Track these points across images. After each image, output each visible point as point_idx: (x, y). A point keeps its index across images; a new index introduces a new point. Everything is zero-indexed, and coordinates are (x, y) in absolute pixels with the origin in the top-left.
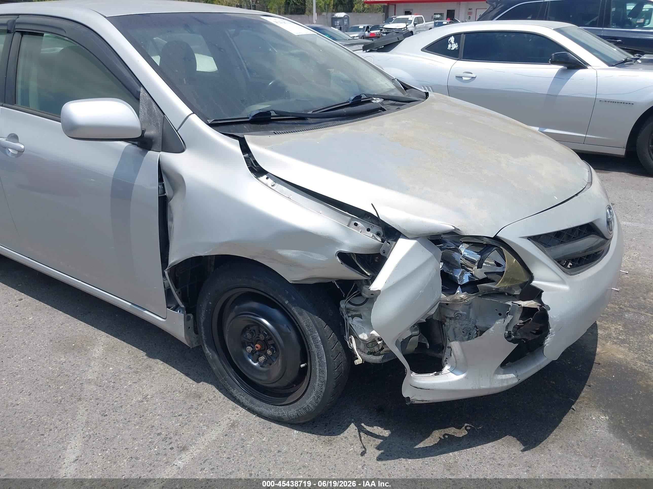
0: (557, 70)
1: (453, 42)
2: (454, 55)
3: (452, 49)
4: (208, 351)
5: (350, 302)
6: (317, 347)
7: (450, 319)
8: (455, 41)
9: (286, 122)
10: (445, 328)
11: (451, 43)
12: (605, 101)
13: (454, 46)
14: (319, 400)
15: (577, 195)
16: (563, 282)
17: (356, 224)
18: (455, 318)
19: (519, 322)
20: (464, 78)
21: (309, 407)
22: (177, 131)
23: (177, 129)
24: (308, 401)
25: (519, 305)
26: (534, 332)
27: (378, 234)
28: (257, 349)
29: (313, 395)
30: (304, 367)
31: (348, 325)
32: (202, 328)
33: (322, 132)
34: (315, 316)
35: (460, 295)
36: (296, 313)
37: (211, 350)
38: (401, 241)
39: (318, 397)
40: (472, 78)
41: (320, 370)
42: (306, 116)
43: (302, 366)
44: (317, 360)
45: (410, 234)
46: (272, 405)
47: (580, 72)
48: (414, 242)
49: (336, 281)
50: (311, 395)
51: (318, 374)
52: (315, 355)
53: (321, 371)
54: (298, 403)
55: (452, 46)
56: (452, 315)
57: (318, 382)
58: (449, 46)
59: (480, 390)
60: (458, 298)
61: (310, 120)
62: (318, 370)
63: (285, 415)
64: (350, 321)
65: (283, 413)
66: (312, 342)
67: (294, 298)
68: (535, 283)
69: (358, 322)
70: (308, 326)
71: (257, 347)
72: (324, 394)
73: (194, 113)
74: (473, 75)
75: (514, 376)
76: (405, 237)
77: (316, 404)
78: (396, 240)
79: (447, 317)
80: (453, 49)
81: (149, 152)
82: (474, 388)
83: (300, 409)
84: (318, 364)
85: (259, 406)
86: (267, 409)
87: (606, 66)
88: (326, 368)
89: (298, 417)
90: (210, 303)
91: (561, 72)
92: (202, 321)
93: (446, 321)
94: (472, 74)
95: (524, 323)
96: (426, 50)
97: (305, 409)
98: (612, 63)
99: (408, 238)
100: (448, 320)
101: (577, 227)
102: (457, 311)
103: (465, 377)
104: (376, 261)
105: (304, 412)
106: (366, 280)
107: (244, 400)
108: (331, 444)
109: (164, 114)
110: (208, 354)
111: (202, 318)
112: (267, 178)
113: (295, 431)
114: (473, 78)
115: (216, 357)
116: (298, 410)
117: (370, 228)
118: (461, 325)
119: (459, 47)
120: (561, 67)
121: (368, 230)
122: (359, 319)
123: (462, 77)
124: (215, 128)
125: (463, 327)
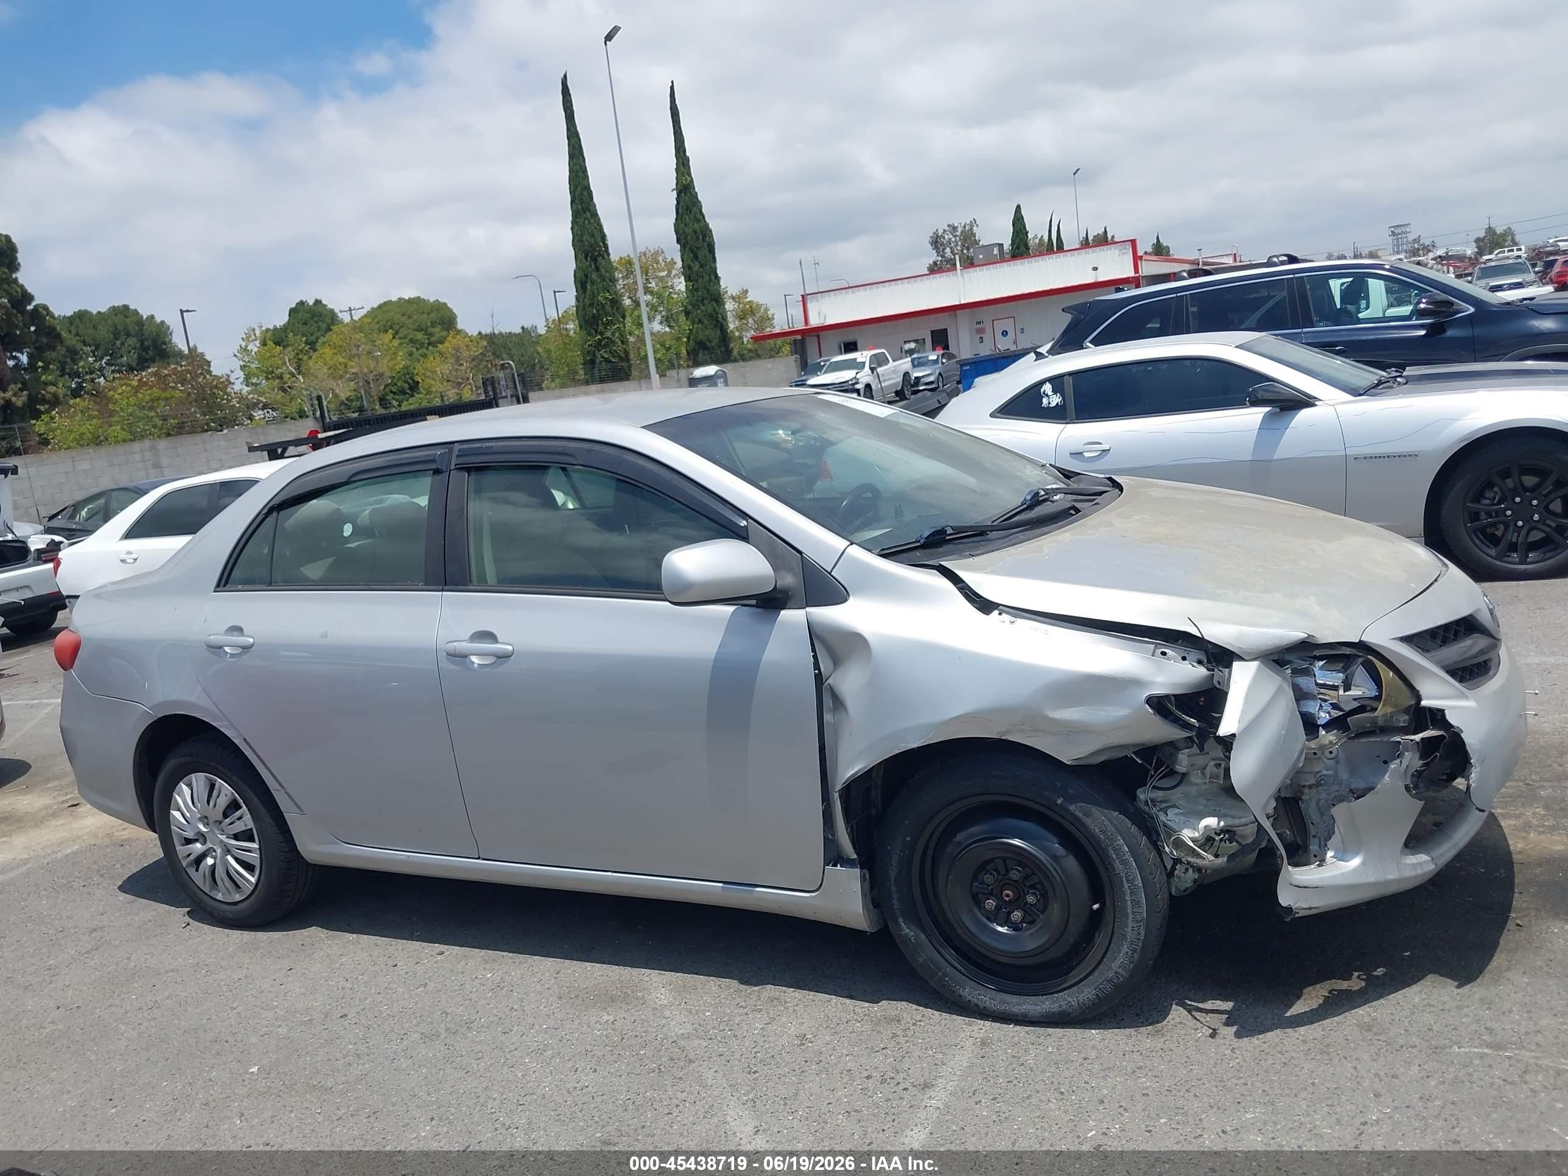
0: (1261, 416)
1: (1050, 393)
2: (1057, 415)
3: (1051, 405)
4: (907, 930)
5: (1155, 787)
6: (1125, 863)
7: (1310, 787)
8: (1055, 391)
9: (964, 541)
10: (1302, 805)
11: (1047, 395)
12: (1365, 458)
13: (1055, 400)
14: (1136, 956)
15: (1436, 580)
16: (1464, 697)
17: (1164, 654)
18: (1318, 784)
19: (1418, 764)
20: (1086, 455)
21: (1119, 974)
22: (830, 574)
23: (829, 570)
24: (1115, 965)
25: (1412, 741)
26: (1444, 777)
27: (1200, 662)
28: (1007, 899)
29: (1125, 949)
30: (1098, 909)
31: (1161, 824)
32: (894, 888)
33: (1039, 543)
34: (1113, 812)
35: (1327, 737)
36: (1080, 815)
37: (912, 927)
38: (1236, 665)
39: (1134, 951)
40: (1103, 451)
41: (1133, 901)
42: (985, 529)
43: (1096, 907)
44: (1126, 885)
45: (1249, 653)
46: (1043, 995)
47: (1305, 413)
48: (1256, 663)
49: (1134, 753)
50: (1119, 952)
51: (1130, 911)
52: (1121, 878)
53: (1136, 903)
54: (1096, 974)
55: (1051, 399)
56: (1312, 781)
57: (1130, 924)
58: (1045, 401)
59: (1388, 882)
60: (1327, 742)
61: (992, 535)
62: (1129, 903)
63: (1072, 1006)
64: (1162, 817)
65: (1070, 1002)
66: (1114, 856)
67: (1072, 792)
68: (1424, 703)
69: (1177, 814)
70: (1103, 832)
71: (1008, 896)
72: (1143, 944)
73: (852, 544)
74: (1105, 447)
75: (1429, 858)
76: (1241, 659)
77: (1132, 966)
78: (1229, 666)
79: (1304, 786)
80: (1053, 404)
81: (783, 612)
82: (1378, 879)
83: (1101, 984)
84: (1128, 891)
85: (1019, 1004)
86: (1037, 1005)
87: (1348, 397)
88: (1143, 895)
89: (1099, 1001)
90: (908, 839)
91: (1267, 417)
92: (893, 874)
93: (1303, 794)
94: (1100, 444)
95: (1426, 765)
96: (999, 415)
97: (1110, 981)
98: (1356, 392)
99: (1246, 660)
100: (1306, 791)
101: (1451, 623)
102: (1318, 772)
103: (1363, 863)
104: (1201, 703)
105: (1109, 988)
106: (1189, 737)
107: (987, 1003)
108: (1163, 1035)
109: (800, 552)
110: (907, 935)
111: (893, 870)
112: (1000, 614)
113: (1093, 1031)
114: (1105, 452)
115: (923, 937)
116: (1098, 987)
117: (1186, 655)
118: (1329, 794)
119: (1064, 399)
120: (1267, 409)
121: (1184, 659)
122: (1177, 811)
123: (1081, 453)
124: (893, 558)
125: (1332, 795)
